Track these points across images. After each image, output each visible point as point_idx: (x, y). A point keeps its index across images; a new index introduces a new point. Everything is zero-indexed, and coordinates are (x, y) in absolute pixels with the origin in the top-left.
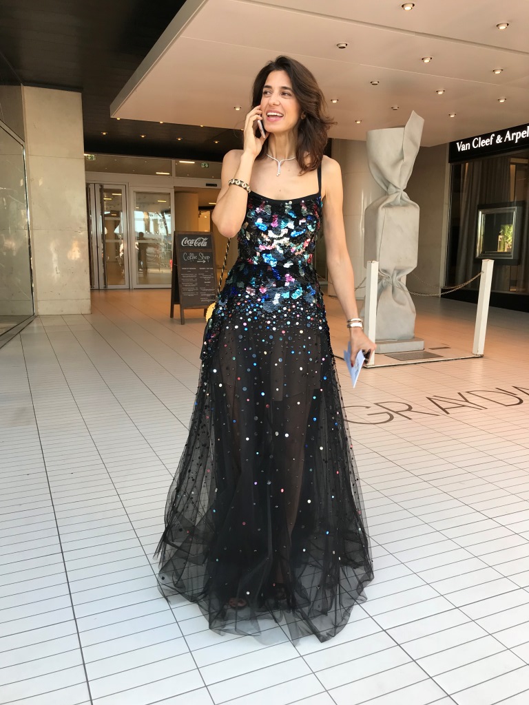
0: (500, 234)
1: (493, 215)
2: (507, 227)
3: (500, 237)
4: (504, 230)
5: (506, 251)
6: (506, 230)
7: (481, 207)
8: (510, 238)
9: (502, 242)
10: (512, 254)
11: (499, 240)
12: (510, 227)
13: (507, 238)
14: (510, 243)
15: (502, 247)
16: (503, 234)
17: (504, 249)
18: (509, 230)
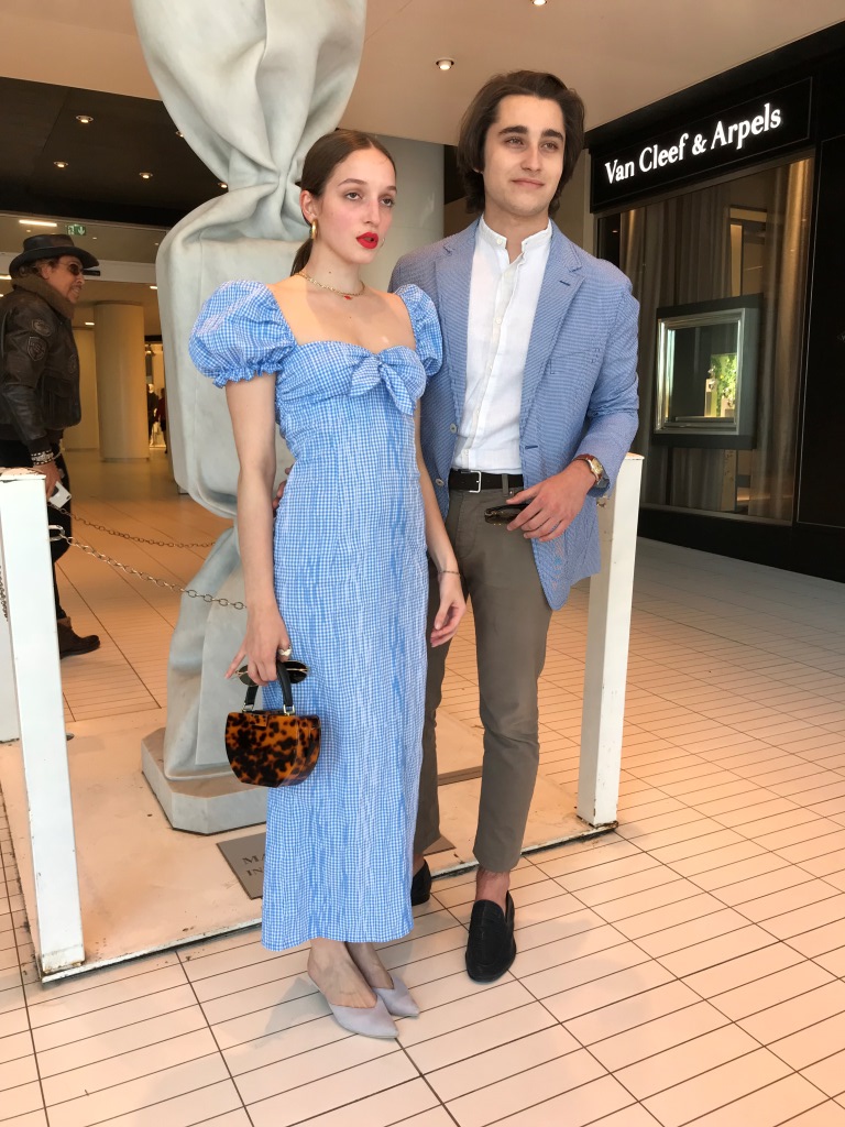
0: (709, 376)
1: (692, 330)
2: (725, 360)
3: (709, 382)
4: (719, 366)
5: (723, 415)
6: (724, 368)
7: (665, 313)
8: (732, 385)
9: (715, 393)
10: (737, 423)
11: (708, 390)
12: (732, 358)
13: (726, 385)
14: (732, 397)
15: (714, 407)
16: (717, 377)
17: (719, 411)
18: (729, 366)
